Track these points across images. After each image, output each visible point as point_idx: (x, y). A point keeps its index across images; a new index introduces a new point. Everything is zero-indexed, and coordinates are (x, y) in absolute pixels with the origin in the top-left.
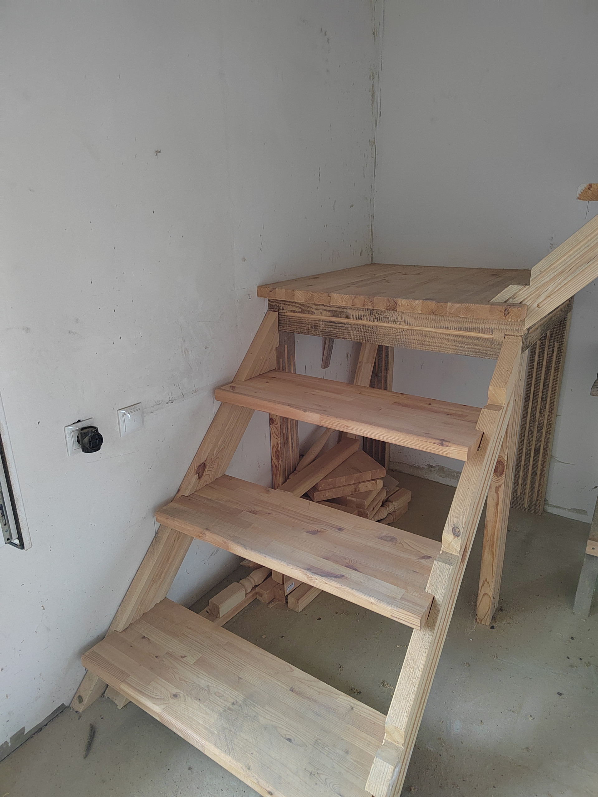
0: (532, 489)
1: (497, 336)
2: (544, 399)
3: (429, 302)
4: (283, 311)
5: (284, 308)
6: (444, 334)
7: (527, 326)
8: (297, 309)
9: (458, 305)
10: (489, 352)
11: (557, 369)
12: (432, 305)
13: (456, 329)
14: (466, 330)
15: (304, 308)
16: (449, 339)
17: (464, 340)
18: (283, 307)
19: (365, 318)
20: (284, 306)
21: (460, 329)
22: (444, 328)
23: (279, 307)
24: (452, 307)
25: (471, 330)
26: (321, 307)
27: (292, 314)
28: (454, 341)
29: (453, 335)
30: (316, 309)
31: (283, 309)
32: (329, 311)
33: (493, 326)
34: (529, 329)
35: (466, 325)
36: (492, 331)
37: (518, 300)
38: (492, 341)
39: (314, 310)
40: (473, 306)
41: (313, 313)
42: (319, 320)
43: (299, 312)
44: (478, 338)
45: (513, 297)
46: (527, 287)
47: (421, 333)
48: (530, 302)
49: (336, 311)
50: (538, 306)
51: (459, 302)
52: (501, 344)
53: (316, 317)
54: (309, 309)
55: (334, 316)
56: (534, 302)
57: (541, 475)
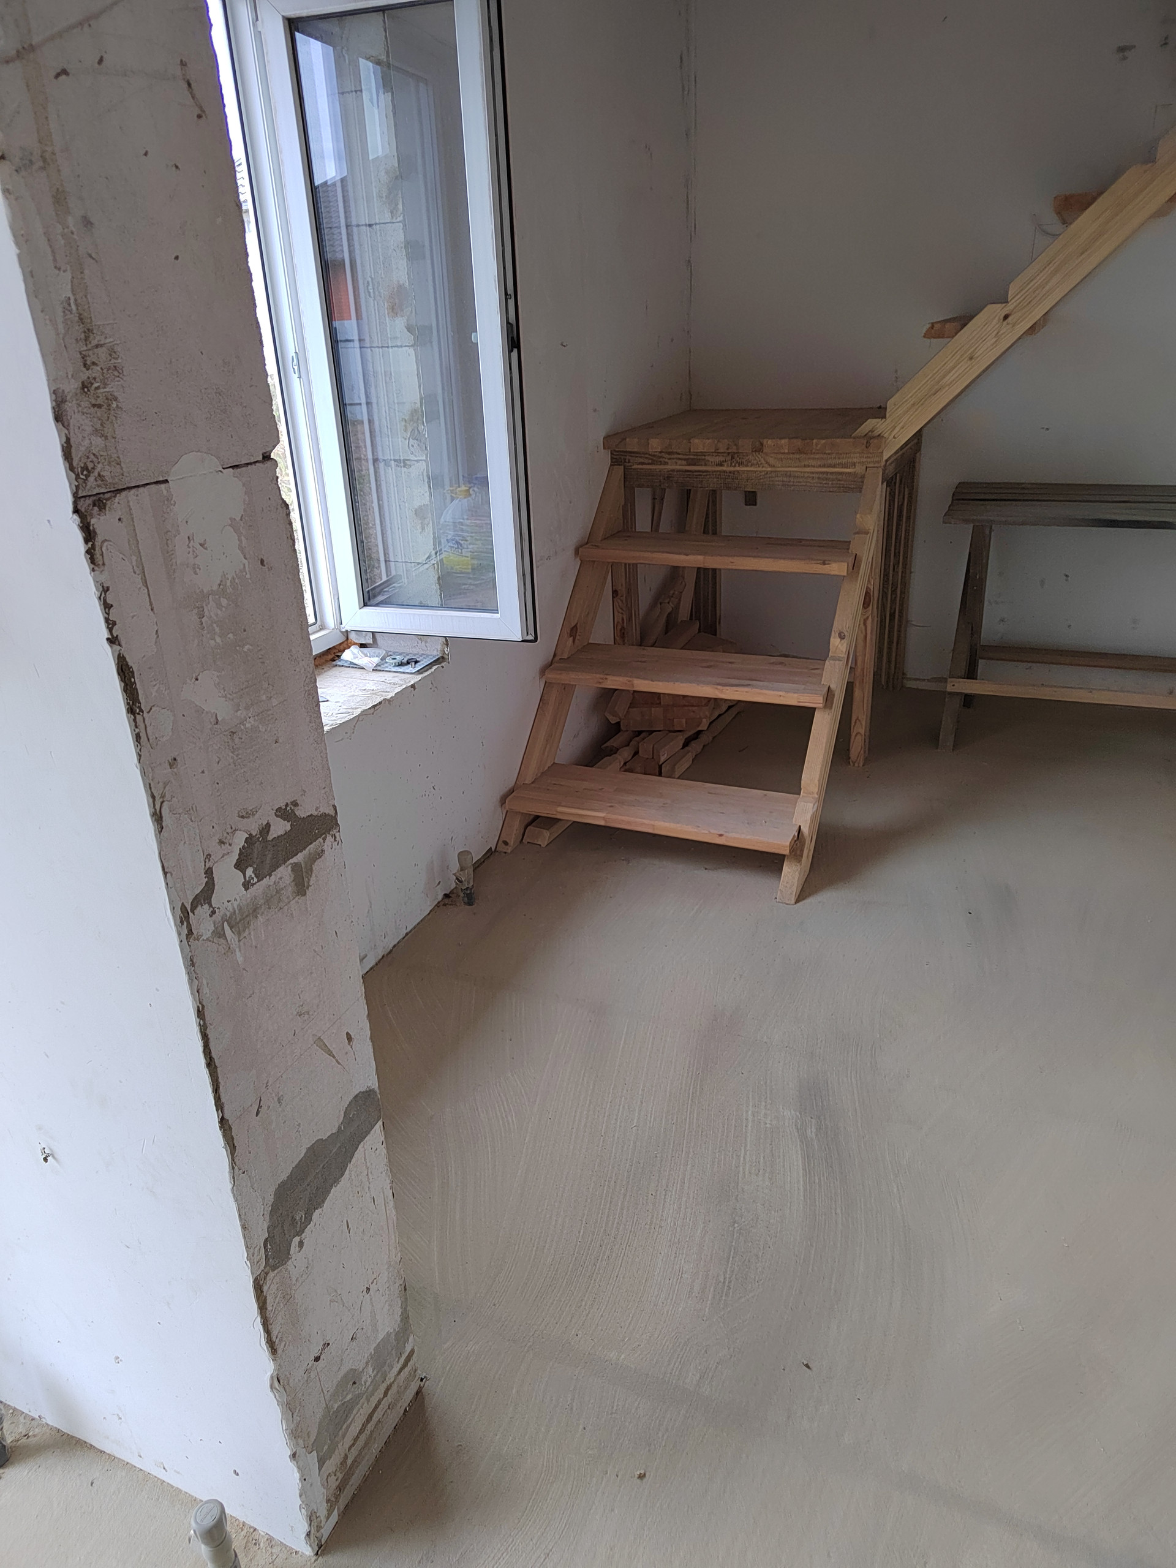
0: (889, 662)
1: (859, 469)
2: (897, 555)
3: (795, 441)
4: (629, 464)
5: (631, 461)
6: (808, 472)
7: (885, 457)
8: (646, 461)
9: (824, 441)
10: (852, 486)
11: (908, 518)
12: (798, 443)
13: (820, 466)
14: (830, 466)
15: (655, 459)
16: (813, 478)
17: (829, 476)
18: (629, 460)
19: (726, 464)
20: (630, 458)
21: (824, 466)
22: (809, 466)
23: (625, 459)
24: (818, 443)
25: (834, 466)
26: (676, 456)
27: (640, 466)
28: (819, 478)
29: (817, 473)
30: (670, 459)
31: (629, 462)
32: (685, 460)
33: (855, 460)
34: (887, 461)
35: (829, 462)
36: (854, 464)
37: (876, 433)
38: (855, 474)
39: (666, 460)
40: (838, 440)
41: (666, 463)
42: (673, 471)
43: (649, 464)
44: (842, 473)
45: (872, 431)
46: (884, 420)
47: (786, 474)
48: (887, 434)
49: (693, 459)
50: (894, 437)
51: (823, 438)
52: (863, 477)
53: (669, 467)
54: (661, 459)
55: (689, 465)
56: (890, 434)
57: (898, 643)
